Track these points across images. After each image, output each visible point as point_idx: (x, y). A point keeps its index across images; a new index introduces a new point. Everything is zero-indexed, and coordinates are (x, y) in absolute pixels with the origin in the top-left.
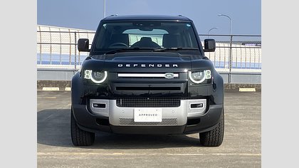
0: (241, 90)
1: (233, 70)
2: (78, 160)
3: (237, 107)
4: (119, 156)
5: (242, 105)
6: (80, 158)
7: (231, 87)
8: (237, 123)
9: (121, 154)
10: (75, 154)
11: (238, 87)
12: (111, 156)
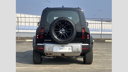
0: (106, 41)
1: (103, 33)
2: (41, 70)
3: (104, 48)
4: (56, 69)
5: (106, 47)
6: (41, 69)
7: (102, 40)
8: (104, 55)
9: (57, 68)
10: (39, 68)
11: (105, 39)
12: (53, 69)
